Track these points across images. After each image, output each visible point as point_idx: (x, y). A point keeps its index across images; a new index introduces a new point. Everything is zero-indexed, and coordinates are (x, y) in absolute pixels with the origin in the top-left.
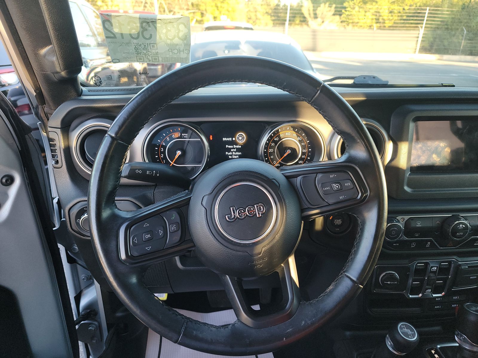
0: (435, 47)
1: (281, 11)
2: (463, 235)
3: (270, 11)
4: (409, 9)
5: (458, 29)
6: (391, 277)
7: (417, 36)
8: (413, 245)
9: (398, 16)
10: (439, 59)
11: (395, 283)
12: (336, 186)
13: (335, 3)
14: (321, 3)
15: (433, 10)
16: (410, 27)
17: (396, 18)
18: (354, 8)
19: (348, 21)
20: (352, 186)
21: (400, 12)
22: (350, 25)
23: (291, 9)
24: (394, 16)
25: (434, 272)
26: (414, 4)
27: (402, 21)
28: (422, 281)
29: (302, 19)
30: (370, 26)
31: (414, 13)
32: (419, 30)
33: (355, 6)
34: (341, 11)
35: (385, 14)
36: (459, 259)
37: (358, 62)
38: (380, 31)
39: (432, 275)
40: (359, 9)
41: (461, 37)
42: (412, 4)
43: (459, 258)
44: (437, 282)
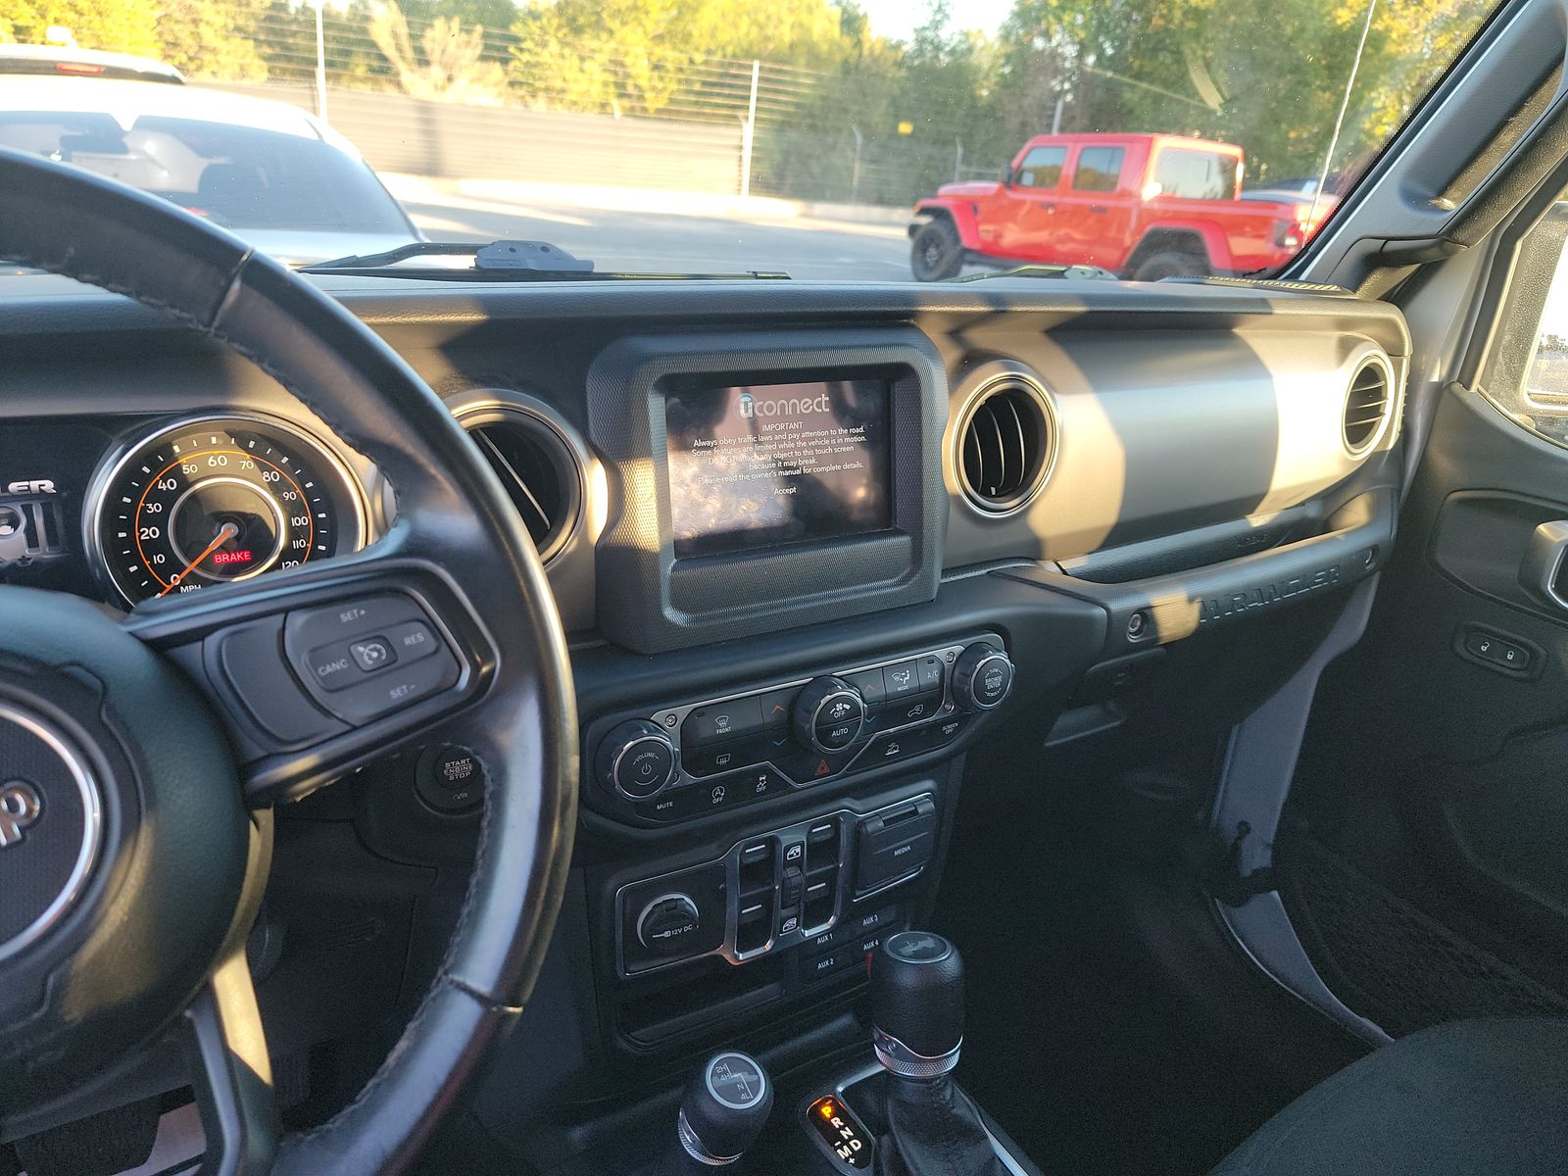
0: (789, 181)
1: (294, 28)
2: (851, 734)
3: (252, 26)
4: (706, 63)
5: (839, 130)
6: (673, 914)
7: (736, 142)
8: (719, 796)
9: (679, 81)
10: (804, 215)
11: (687, 928)
12: (368, 654)
13: (481, 22)
14: (434, 16)
15: (771, 70)
16: (714, 115)
17: (673, 86)
18: (544, 45)
19: (530, 82)
20: (432, 645)
21: (681, 70)
22: (542, 98)
23: (326, 26)
24: (667, 80)
25: (797, 863)
26: (718, 47)
27: (692, 98)
28: (767, 900)
29: (376, 64)
30: (603, 106)
31: (721, 75)
32: (740, 126)
33: (547, 38)
34: (505, 50)
35: (640, 70)
36: (857, 805)
37: (581, 216)
38: (631, 122)
39: (791, 872)
40: (561, 50)
41: (850, 153)
42: (713, 47)
43: (857, 802)
44: (809, 889)
